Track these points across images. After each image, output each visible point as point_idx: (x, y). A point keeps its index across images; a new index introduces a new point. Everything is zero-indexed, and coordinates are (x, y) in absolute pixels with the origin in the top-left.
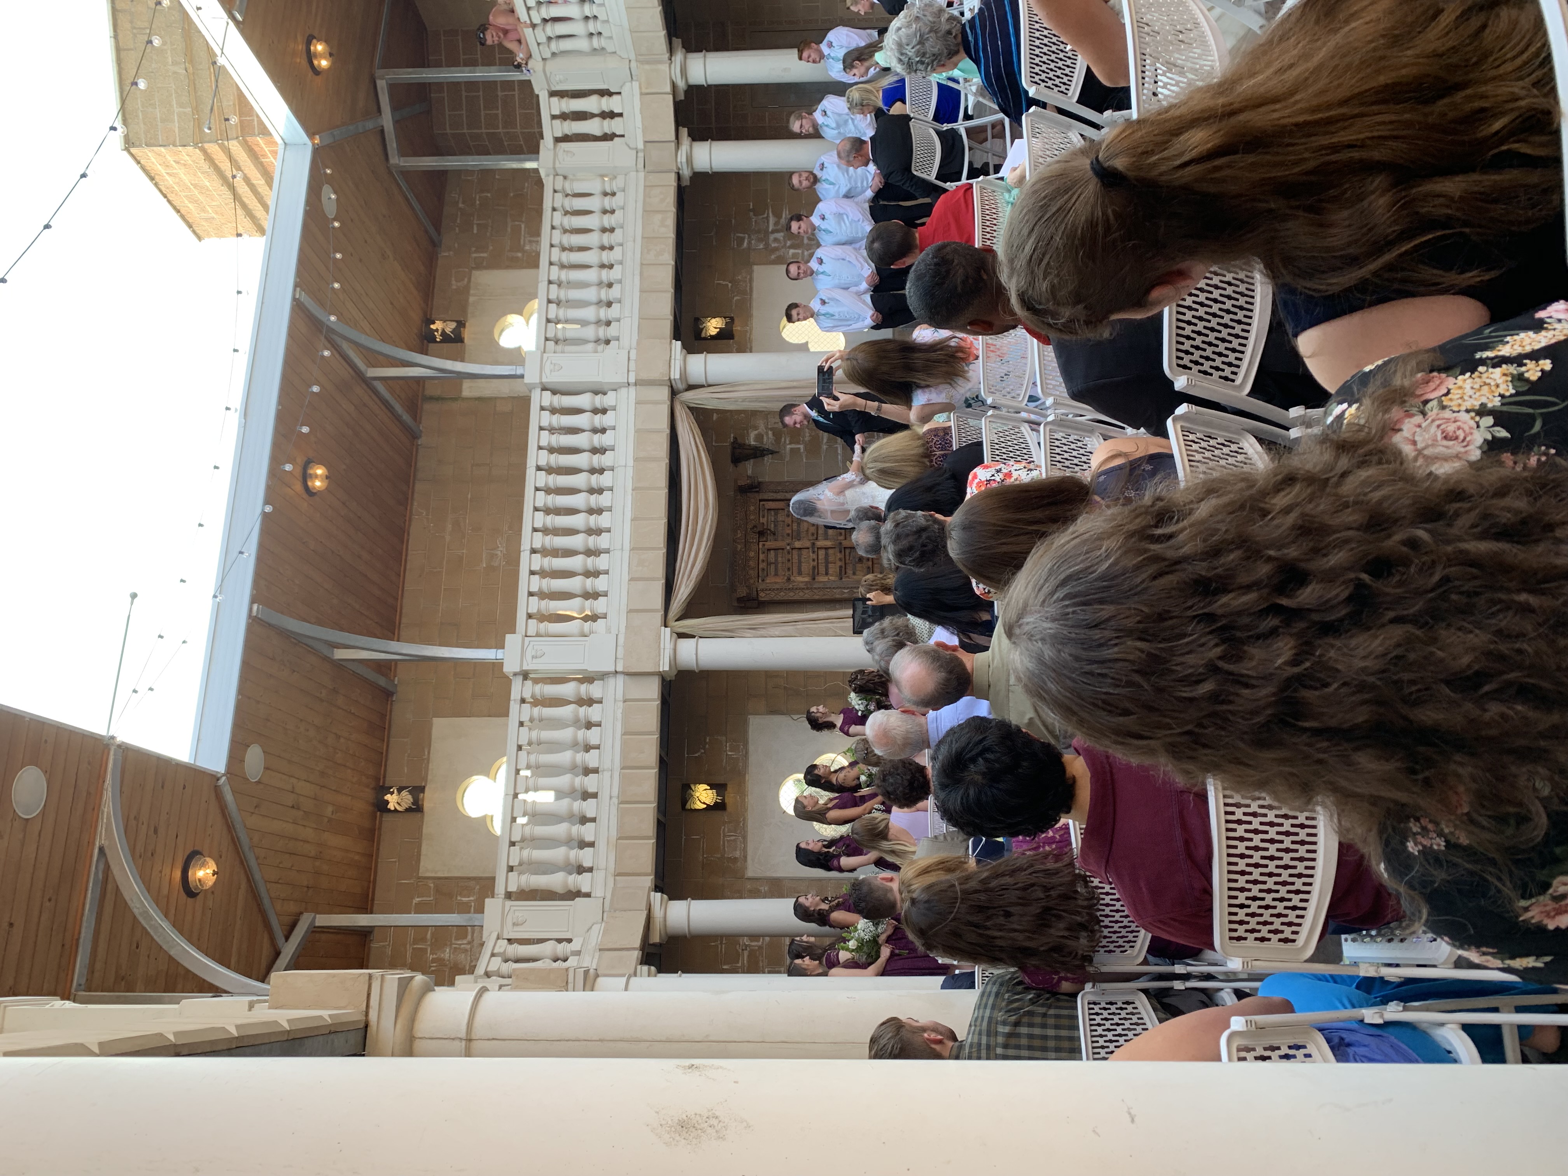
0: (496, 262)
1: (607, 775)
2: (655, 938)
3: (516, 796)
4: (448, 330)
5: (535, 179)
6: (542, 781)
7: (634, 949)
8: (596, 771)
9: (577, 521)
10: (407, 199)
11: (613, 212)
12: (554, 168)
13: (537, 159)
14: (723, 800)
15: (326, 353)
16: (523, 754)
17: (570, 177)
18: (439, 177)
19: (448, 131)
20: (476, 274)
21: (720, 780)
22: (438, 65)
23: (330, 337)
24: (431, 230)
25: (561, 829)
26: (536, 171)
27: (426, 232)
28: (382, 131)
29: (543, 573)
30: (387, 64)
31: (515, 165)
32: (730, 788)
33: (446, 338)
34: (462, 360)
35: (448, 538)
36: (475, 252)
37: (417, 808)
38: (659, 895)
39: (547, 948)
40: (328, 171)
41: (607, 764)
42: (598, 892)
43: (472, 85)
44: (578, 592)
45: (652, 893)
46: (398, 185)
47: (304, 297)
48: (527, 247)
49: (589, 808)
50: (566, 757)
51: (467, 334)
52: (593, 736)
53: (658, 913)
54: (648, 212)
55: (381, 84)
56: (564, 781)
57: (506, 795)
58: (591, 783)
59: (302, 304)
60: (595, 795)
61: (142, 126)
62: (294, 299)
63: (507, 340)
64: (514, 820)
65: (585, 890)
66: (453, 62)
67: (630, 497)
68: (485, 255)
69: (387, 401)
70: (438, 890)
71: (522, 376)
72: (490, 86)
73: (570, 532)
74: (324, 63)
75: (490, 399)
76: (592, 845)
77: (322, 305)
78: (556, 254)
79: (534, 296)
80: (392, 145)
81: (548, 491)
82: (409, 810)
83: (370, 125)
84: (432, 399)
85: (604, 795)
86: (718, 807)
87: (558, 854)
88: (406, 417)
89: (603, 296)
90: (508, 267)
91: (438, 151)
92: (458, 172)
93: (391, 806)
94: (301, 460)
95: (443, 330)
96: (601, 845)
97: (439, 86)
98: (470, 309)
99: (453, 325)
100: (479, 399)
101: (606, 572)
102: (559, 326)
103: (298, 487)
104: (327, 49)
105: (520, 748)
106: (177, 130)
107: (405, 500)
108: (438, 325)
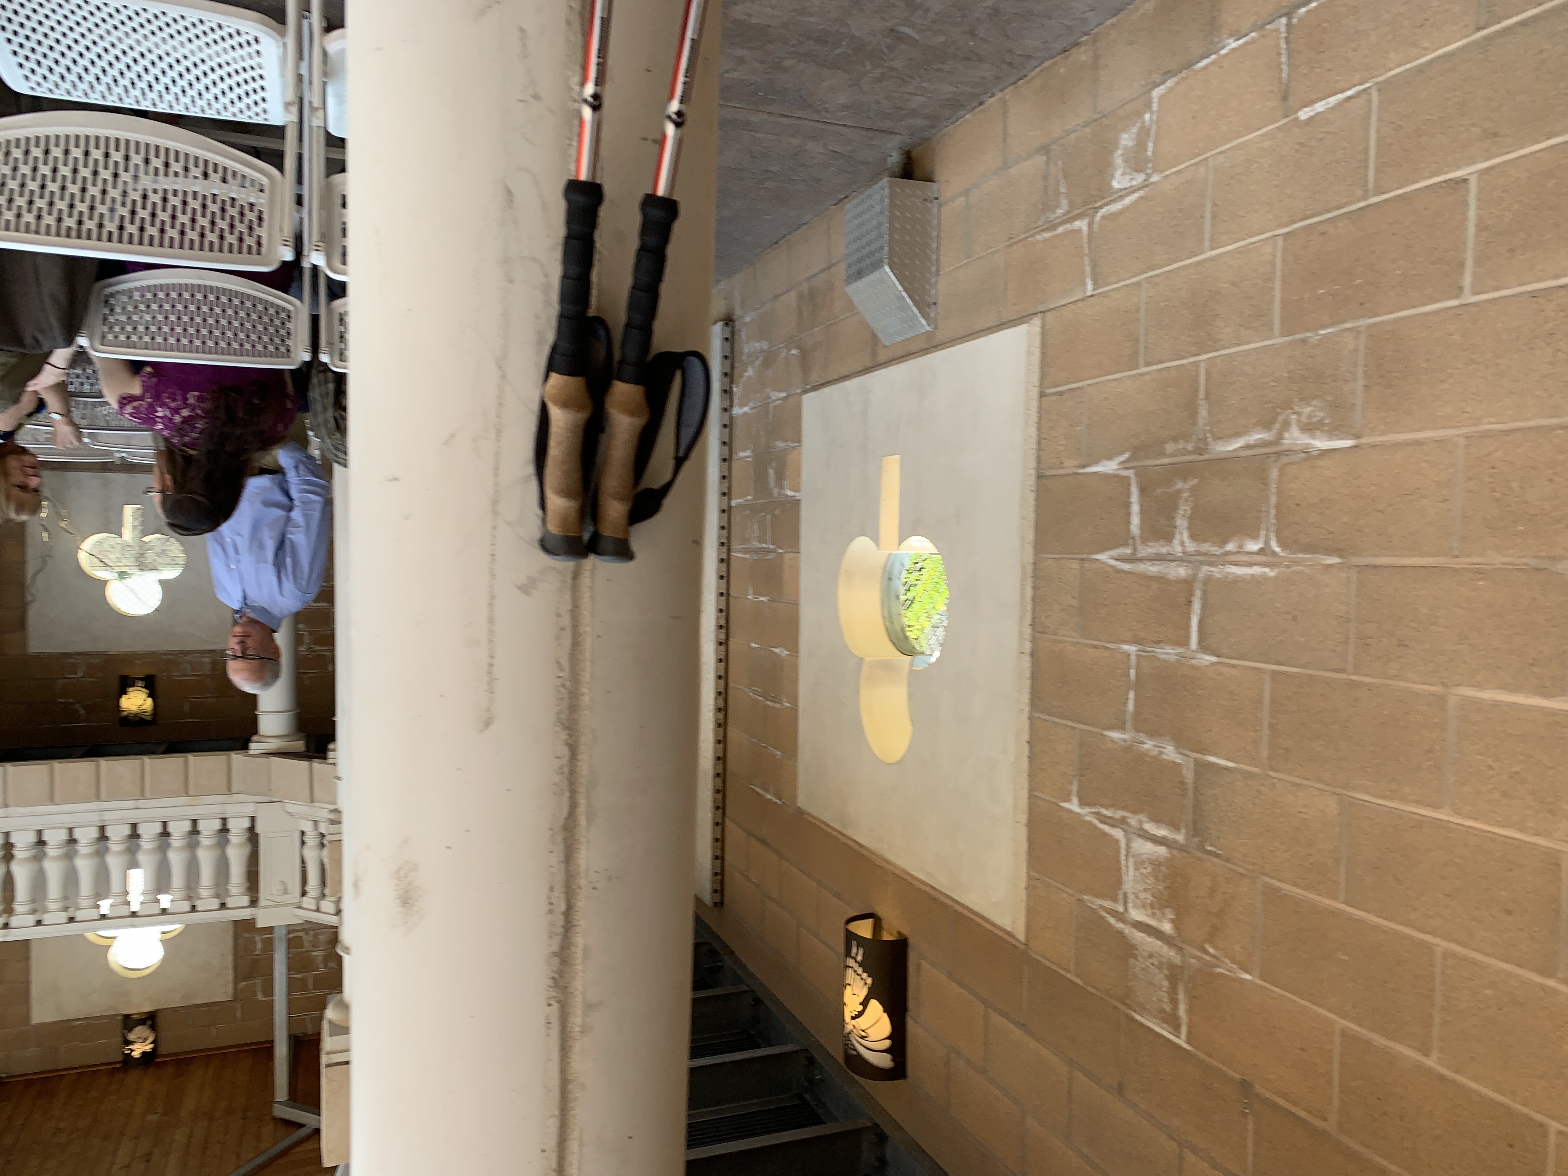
1: (107, 816)
2: (299, 745)
3: (134, 914)
6: (115, 887)
7: (311, 766)
8: (102, 828)
14: (141, 679)
16: (79, 915)
21: (115, 684)
25: (176, 859)
32: (126, 672)
37: (150, 1019)
38: (252, 746)
39: (311, 855)
41: (95, 818)
42: (250, 809)
45: (251, 752)
49: (149, 831)
50: (84, 866)
52: (55, 838)
53: (273, 745)
56: (114, 862)
57: (133, 926)
58: (117, 833)
60: (134, 826)
64: (164, 911)
65: (247, 824)
70: (249, 977)
76: (195, 822)
82: (153, 1028)
85: (134, 816)
86: (150, 685)
87: (206, 858)
93: (148, 1048)
96: (194, 813)
105: (72, 920)
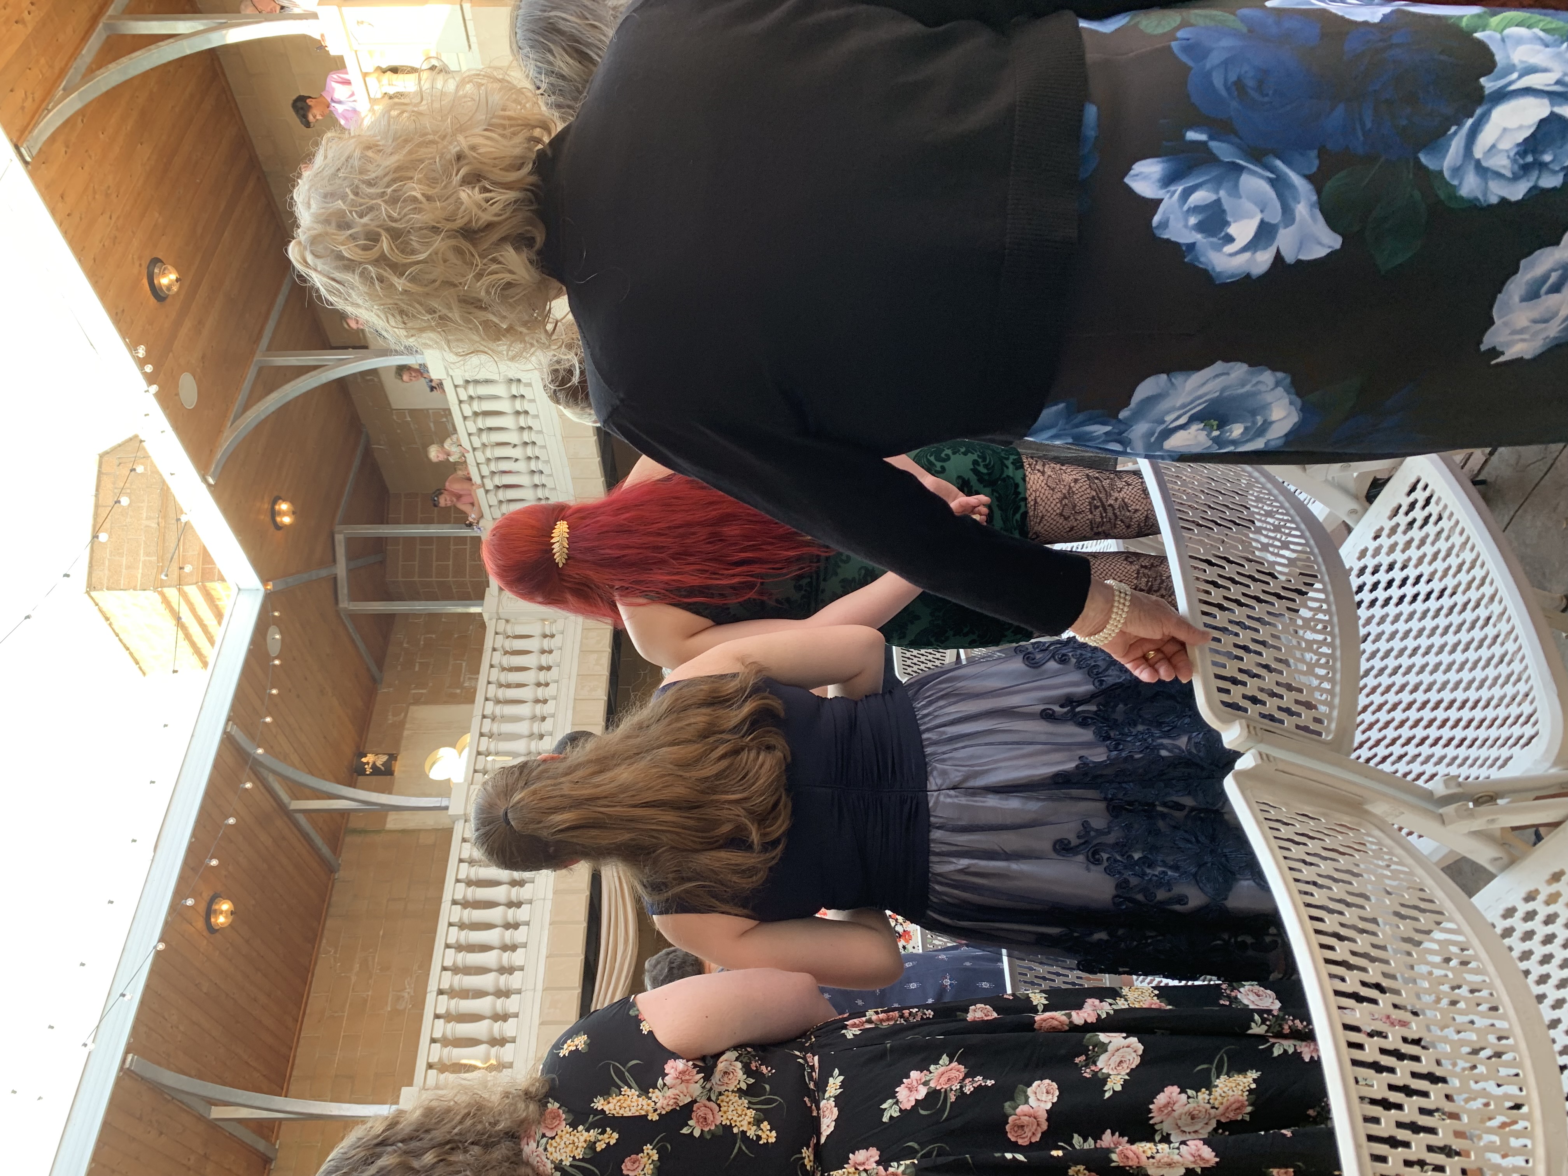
0: (433, 699)
4: (379, 763)
5: (478, 622)
9: (489, 958)
10: (353, 641)
11: (551, 652)
12: (498, 613)
13: (482, 605)
15: (248, 785)
17: (513, 620)
18: (387, 621)
19: (400, 579)
20: (413, 708)
22: (397, 522)
23: (255, 768)
24: (374, 669)
26: (480, 614)
27: (368, 670)
28: (335, 579)
29: (448, 1017)
30: (348, 520)
31: (460, 610)
33: (376, 771)
34: (390, 793)
35: (354, 979)
36: (415, 688)
40: (276, 614)
43: (427, 540)
44: (484, 1038)
46: (345, 626)
47: (235, 731)
48: (466, 684)
51: (398, 767)
54: (584, 652)
55: (339, 538)
59: (232, 736)
61: (106, 572)
62: (225, 732)
63: (436, 773)
66: (411, 520)
67: (546, 932)
68: (424, 691)
69: (308, 834)
71: (446, 808)
72: (444, 541)
73: (482, 970)
74: (287, 520)
75: (413, 831)
77: (252, 737)
78: (492, 690)
79: (466, 730)
80: (343, 590)
81: (462, 926)
83: (324, 573)
84: (355, 831)
88: (326, 850)
89: (536, 730)
90: (446, 703)
91: (388, 597)
92: (406, 616)
94: (207, 895)
95: (374, 763)
97: (396, 540)
98: (404, 742)
99: (384, 758)
100: (404, 831)
101: (516, 1015)
102: (490, 758)
103: (200, 924)
104: (292, 508)
106: (139, 576)
107: (313, 937)
108: (369, 758)
